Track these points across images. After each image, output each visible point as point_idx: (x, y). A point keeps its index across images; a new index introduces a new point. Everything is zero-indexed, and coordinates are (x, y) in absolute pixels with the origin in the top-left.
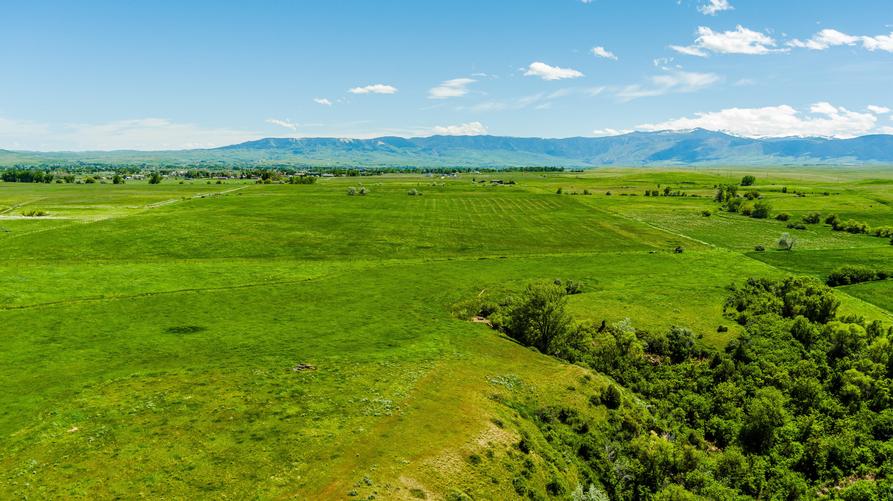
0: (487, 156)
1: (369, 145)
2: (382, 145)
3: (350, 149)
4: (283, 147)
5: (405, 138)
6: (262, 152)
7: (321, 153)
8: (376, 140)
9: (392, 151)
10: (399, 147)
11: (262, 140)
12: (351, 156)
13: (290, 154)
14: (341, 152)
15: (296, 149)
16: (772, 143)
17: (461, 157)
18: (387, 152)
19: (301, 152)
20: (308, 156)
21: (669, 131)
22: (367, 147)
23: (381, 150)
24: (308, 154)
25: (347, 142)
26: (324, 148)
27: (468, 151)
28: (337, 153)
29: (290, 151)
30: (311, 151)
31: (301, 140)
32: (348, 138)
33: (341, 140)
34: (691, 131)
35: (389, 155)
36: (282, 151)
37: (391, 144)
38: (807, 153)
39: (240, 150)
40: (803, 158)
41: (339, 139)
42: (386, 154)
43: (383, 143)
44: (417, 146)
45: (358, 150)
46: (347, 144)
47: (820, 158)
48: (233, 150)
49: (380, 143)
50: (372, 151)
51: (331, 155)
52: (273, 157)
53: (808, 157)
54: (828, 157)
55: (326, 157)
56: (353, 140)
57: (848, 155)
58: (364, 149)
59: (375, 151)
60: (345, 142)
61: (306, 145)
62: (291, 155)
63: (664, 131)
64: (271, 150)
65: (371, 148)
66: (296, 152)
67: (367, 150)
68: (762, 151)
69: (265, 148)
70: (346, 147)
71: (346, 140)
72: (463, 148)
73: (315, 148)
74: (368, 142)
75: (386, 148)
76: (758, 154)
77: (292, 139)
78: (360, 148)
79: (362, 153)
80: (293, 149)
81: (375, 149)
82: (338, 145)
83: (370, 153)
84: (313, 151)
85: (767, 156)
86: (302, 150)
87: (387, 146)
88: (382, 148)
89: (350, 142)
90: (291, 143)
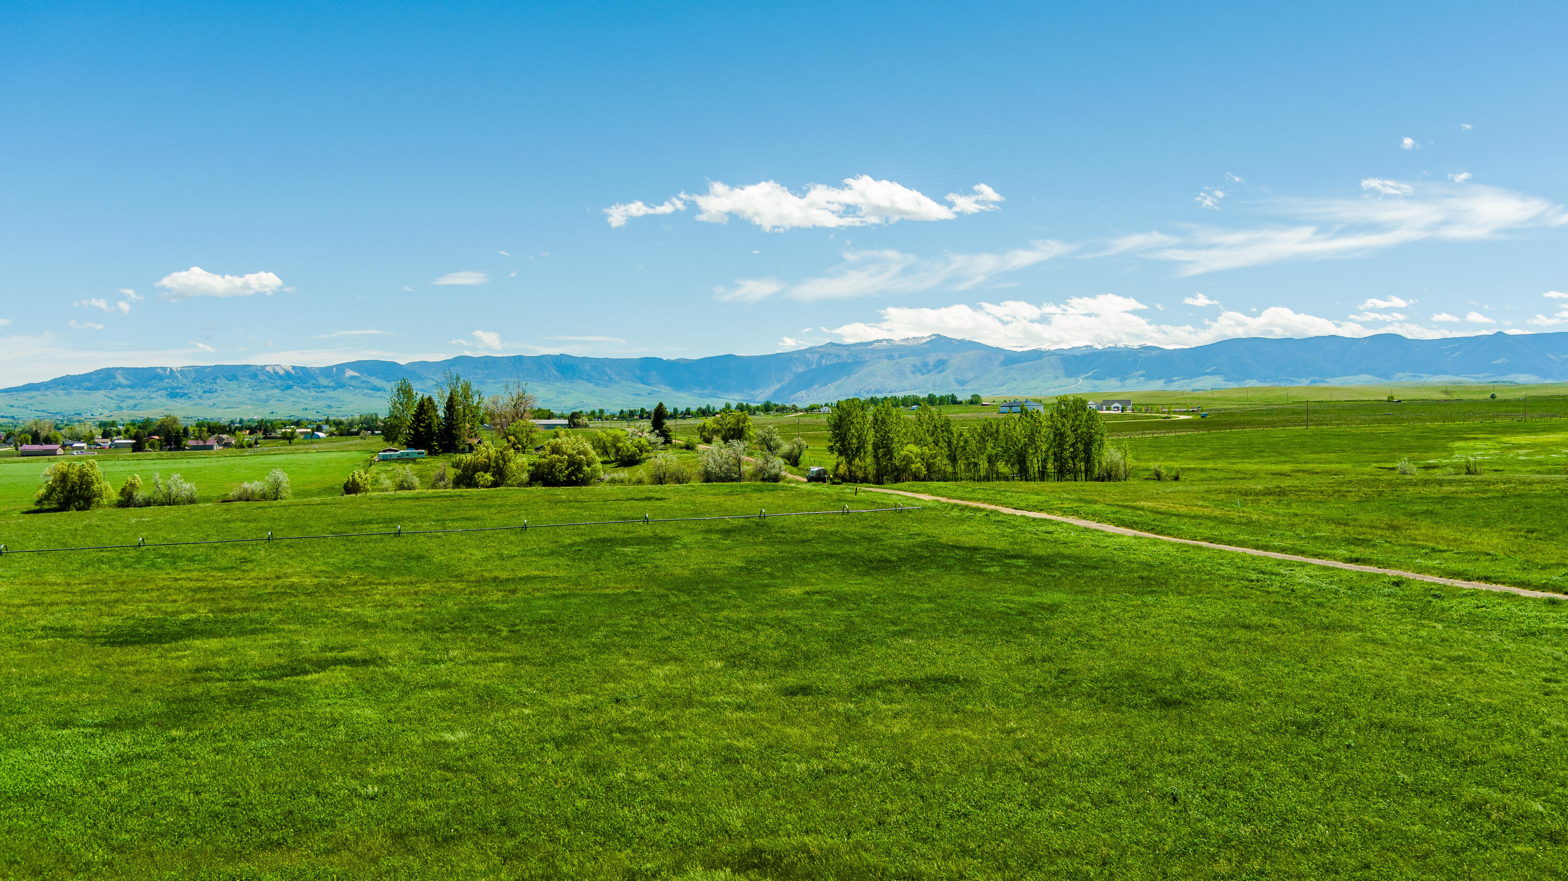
0: (565, 393)
1: (326, 377)
2: (353, 378)
3: (289, 387)
4: (146, 387)
6: (99, 396)
7: (228, 396)
8: (341, 368)
9: (376, 389)
11: (97, 372)
12: (293, 399)
13: (160, 399)
14: (270, 392)
15: (173, 388)
16: (1076, 357)
18: (366, 391)
19: (185, 394)
20: (200, 401)
21: (887, 340)
22: (324, 382)
23: (354, 387)
24: (200, 397)
25: (281, 372)
26: (233, 385)
28: (262, 395)
29: (160, 392)
30: (205, 392)
31: (182, 371)
32: (283, 364)
33: (267, 368)
34: (924, 341)
35: (371, 396)
36: (143, 392)
37: (371, 375)
38: (1140, 373)
39: (49, 393)
40: (1135, 381)
41: (264, 367)
42: (365, 394)
43: (356, 374)
44: (426, 378)
45: (304, 388)
46: (281, 377)
47: (1163, 381)
48: (33, 393)
49: (350, 373)
50: (335, 389)
51: (250, 399)
52: (124, 405)
53: (1142, 379)
54: (1176, 378)
55: (242, 403)
56: (294, 368)
57: (1208, 374)
58: (317, 386)
59: (340, 390)
60: (276, 373)
61: (194, 381)
62: (164, 400)
63: (877, 341)
64: (119, 391)
65: (332, 384)
66: (173, 395)
67: (325, 387)
68: (1061, 371)
69: (106, 388)
70: (279, 382)
71: (278, 369)
73: (214, 386)
74: (326, 372)
75: (364, 382)
76: (1057, 377)
77: (164, 369)
78: (310, 385)
79: (313, 393)
80: (166, 389)
81: (340, 385)
82: (262, 378)
83: (332, 394)
84: (210, 391)
85: (1073, 380)
86: (186, 391)
87: (364, 379)
88: (353, 383)
89: (288, 374)
90: (161, 378)
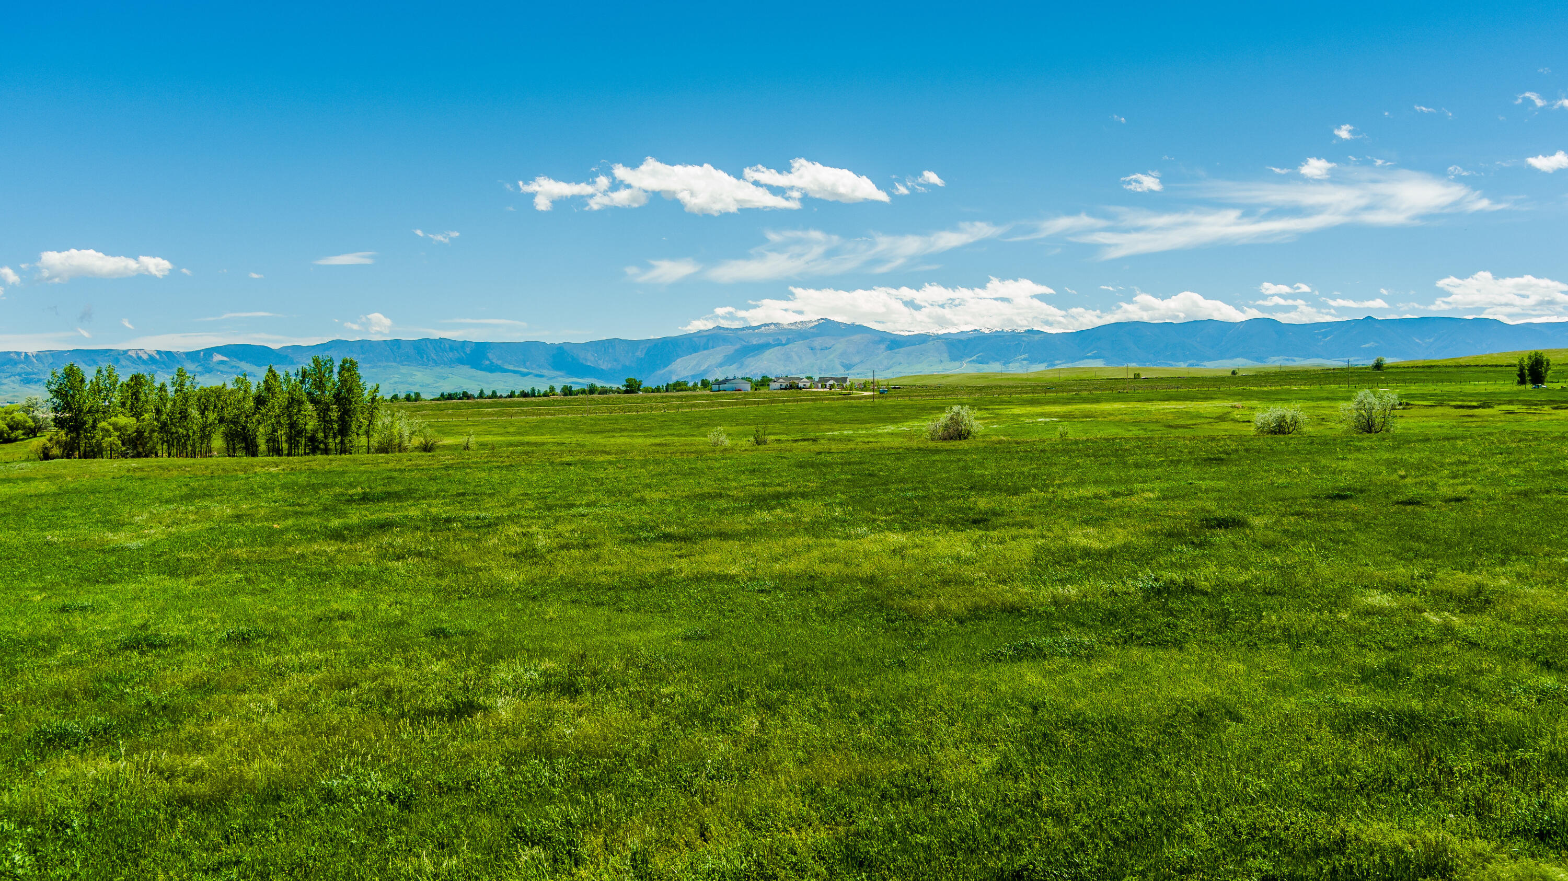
0: (444, 378)
1: (192, 361)
2: (222, 362)
3: (153, 372)
5: (269, 347)
8: (209, 352)
10: (260, 366)
13: (12, 385)
15: (28, 374)
16: (960, 341)
17: (392, 381)
19: (40, 380)
21: (775, 324)
22: (190, 366)
23: (222, 372)
25: (145, 357)
27: (404, 370)
29: (13, 378)
31: (39, 356)
32: (147, 348)
33: (130, 353)
34: (812, 325)
37: (241, 360)
38: (1023, 357)
40: (1018, 364)
41: (126, 352)
43: (225, 359)
46: (143, 361)
47: (1046, 364)
49: (218, 357)
53: (1025, 362)
54: (1058, 362)
56: (158, 352)
57: (1088, 358)
59: (207, 375)
60: (139, 357)
61: (51, 366)
62: (17, 386)
63: (765, 325)
65: (199, 369)
66: (27, 381)
68: (946, 355)
70: (142, 367)
71: (141, 354)
72: (394, 364)
74: (193, 356)
75: (233, 367)
76: (941, 361)
77: (18, 354)
80: (19, 375)
81: (208, 370)
82: (124, 363)
85: (957, 364)
87: (233, 364)
88: (221, 368)
89: (151, 358)
90: (15, 363)
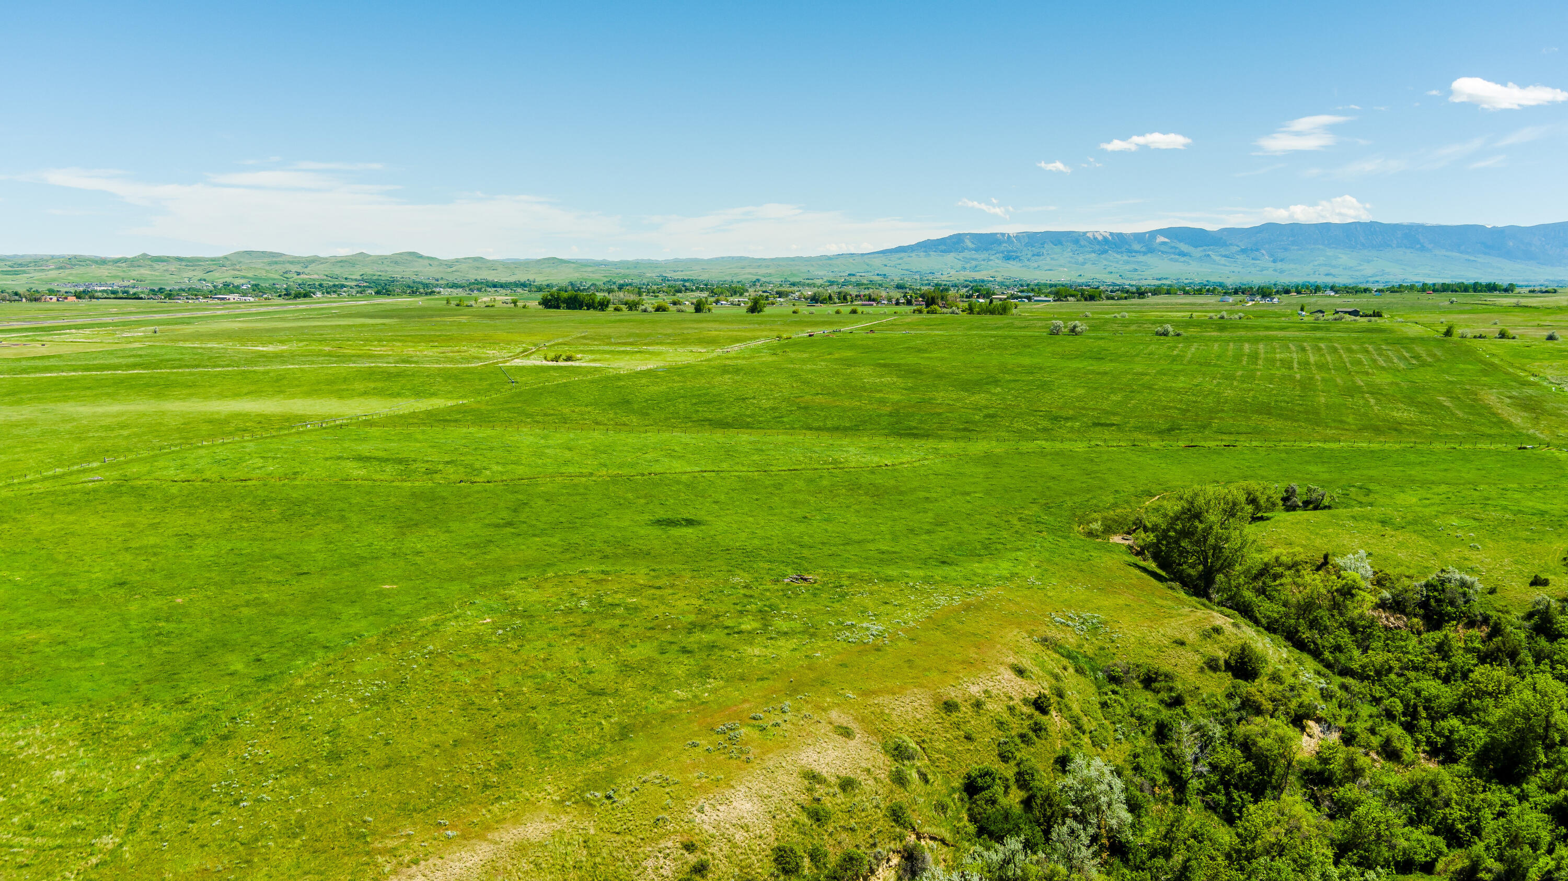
0: (1368, 261)
1: (1139, 243)
2: (1164, 243)
3: (1105, 252)
4: (986, 250)
5: (1208, 229)
6: (950, 258)
7: (1052, 259)
8: (1154, 234)
9: (1183, 254)
10: (1196, 247)
11: (951, 237)
12: (1105, 263)
13: (997, 261)
14: (1087, 256)
15: (1009, 251)
17: (1316, 263)
18: (1173, 256)
19: (1017, 257)
20: (1028, 263)
22: (1136, 247)
23: (1162, 252)
24: (1028, 260)
25: (1100, 238)
26: (1057, 249)
27: (1330, 253)
28: (1081, 259)
29: (997, 255)
30: (1033, 255)
31: (1018, 237)
32: (1102, 230)
35: (1177, 261)
36: (985, 255)
37: (1180, 241)
39: (913, 254)
41: (1085, 233)
42: (1171, 260)
43: (1166, 240)
44: (1231, 244)
45: (1118, 253)
46: (1099, 242)
48: (902, 255)
49: (1161, 239)
50: (1145, 253)
51: (1070, 262)
52: (968, 266)
55: (1061, 266)
56: (1111, 234)
58: (1130, 251)
59: (1149, 255)
60: (1095, 238)
61: (1027, 245)
62: (1000, 262)
64: (967, 254)
65: (1144, 249)
66: (1008, 258)
67: (1136, 252)
69: (956, 250)
70: (1097, 247)
71: (1097, 235)
72: (1320, 247)
73: (1042, 250)
74: (1139, 237)
75: (1172, 248)
77: (1003, 235)
78: (1123, 249)
79: (1126, 258)
80: (1002, 252)
81: (1150, 250)
82: (1083, 243)
83: (1141, 258)
84: (1038, 255)
86: (1019, 254)
87: (1173, 244)
88: (1163, 248)
89: (1105, 238)
90: (1000, 243)
